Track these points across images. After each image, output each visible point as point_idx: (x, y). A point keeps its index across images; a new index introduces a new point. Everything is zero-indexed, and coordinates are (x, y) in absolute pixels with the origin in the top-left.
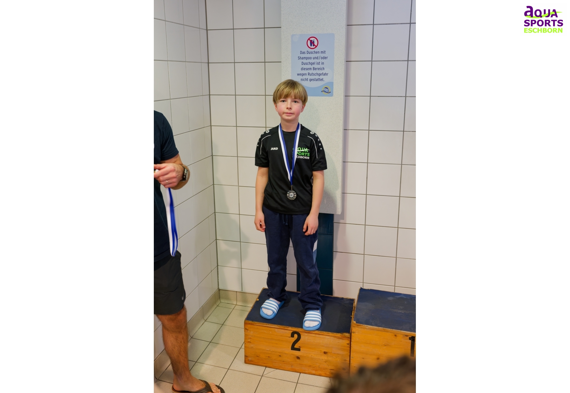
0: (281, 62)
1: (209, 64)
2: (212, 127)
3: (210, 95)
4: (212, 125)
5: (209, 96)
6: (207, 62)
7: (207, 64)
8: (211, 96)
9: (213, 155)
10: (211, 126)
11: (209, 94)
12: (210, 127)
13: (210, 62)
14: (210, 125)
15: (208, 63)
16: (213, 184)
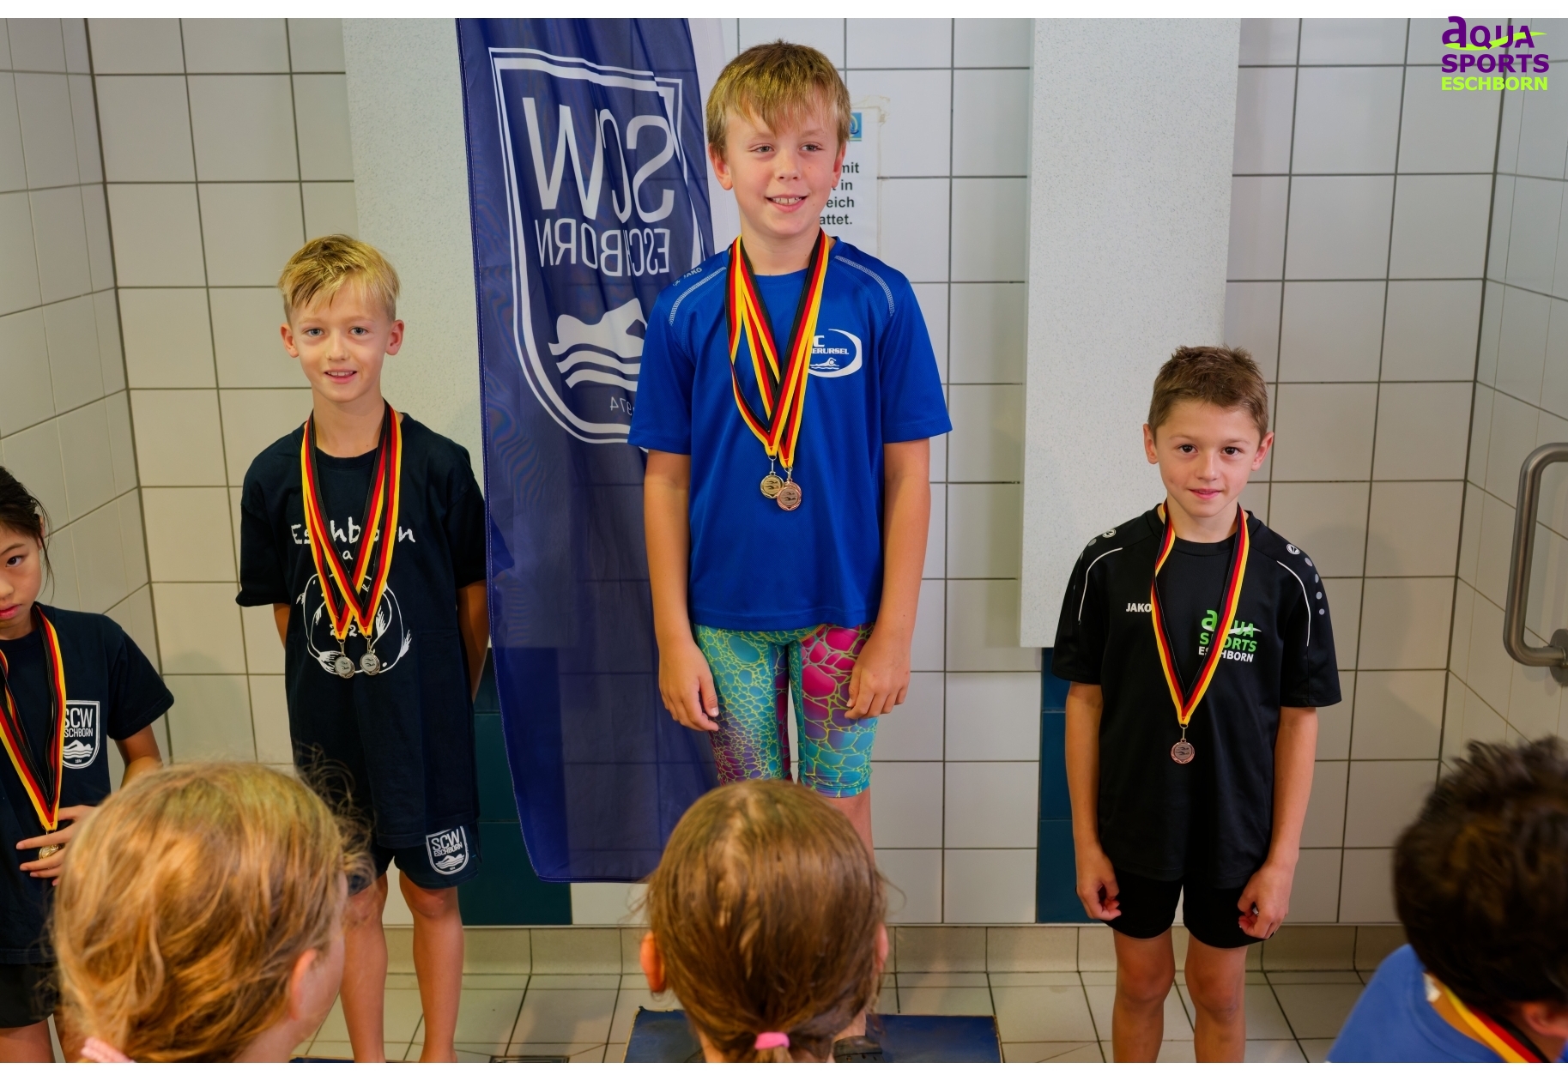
0: (353, 181)
1: (109, 186)
2: (132, 392)
3: (116, 288)
4: (131, 386)
5: (113, 291)
6: (101, 180)
7: (101, 186)
8: (120, 291)
9: (142, 484)
10: (128, 389)
11: (112, 285)
12: (125, 393)
13: (109, 179)
14: (124, 386)
15: (105, 183)
16: (146, 581)
